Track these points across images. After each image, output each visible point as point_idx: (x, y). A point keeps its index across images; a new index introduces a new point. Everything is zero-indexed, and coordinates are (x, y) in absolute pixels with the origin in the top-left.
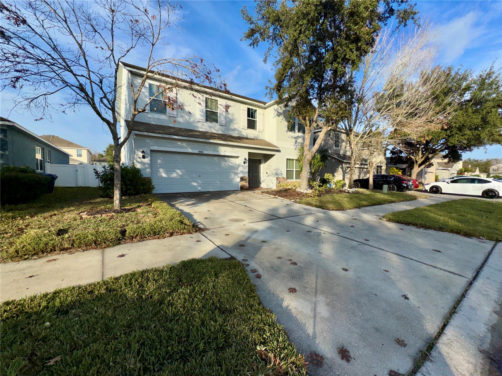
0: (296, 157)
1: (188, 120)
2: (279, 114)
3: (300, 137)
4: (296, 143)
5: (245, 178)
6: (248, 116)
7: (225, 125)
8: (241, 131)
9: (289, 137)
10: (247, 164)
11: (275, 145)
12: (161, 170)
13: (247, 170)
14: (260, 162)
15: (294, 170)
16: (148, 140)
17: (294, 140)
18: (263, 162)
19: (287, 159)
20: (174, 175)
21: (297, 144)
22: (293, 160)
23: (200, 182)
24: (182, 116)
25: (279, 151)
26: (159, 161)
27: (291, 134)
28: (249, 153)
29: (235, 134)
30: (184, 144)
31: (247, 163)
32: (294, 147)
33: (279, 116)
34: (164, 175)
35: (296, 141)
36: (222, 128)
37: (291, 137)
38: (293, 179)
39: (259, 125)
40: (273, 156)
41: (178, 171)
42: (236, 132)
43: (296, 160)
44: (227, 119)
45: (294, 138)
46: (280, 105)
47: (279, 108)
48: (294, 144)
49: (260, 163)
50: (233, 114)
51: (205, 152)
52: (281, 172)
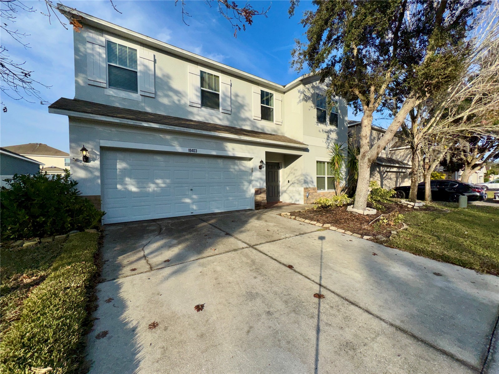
0: (328, 159)
1: (177, 102)
2: (306, 99)
3: (332, 131)
4: (328, 139)
5: (262, 190)
6: (262, 102)
7: (230, 112)
8: (254, 122)
9: (320, 131)
11: (301, 141)
12: (127, 180)
13: (264, 178)
14: (278, 166)
15: (326, 176)
17: (325, 135)
18: (283, 166)
19: (317, 162)
21: (329, 141)
22: (324, 162)
24: (168, 96)
25: (306, 150)
27: (322, 126)
28: (267, 153)
31: (265, 168)
32: (325, 145)
33: (306, 101)
35: (328, 136)
36: (226, 117)
37: (321, 131)
38: (324, 189)
39: (276, 115)
40: (298, 157)
41: (159, 181)
43: (328, 163)
44: (234, 103)
45: (326, 132)
46: (307, 86)
47: (306, 90)
48: (325, 140)
49: (279, 168)
50: (243, 98)
51: (200, 151)
52: (311, 179)
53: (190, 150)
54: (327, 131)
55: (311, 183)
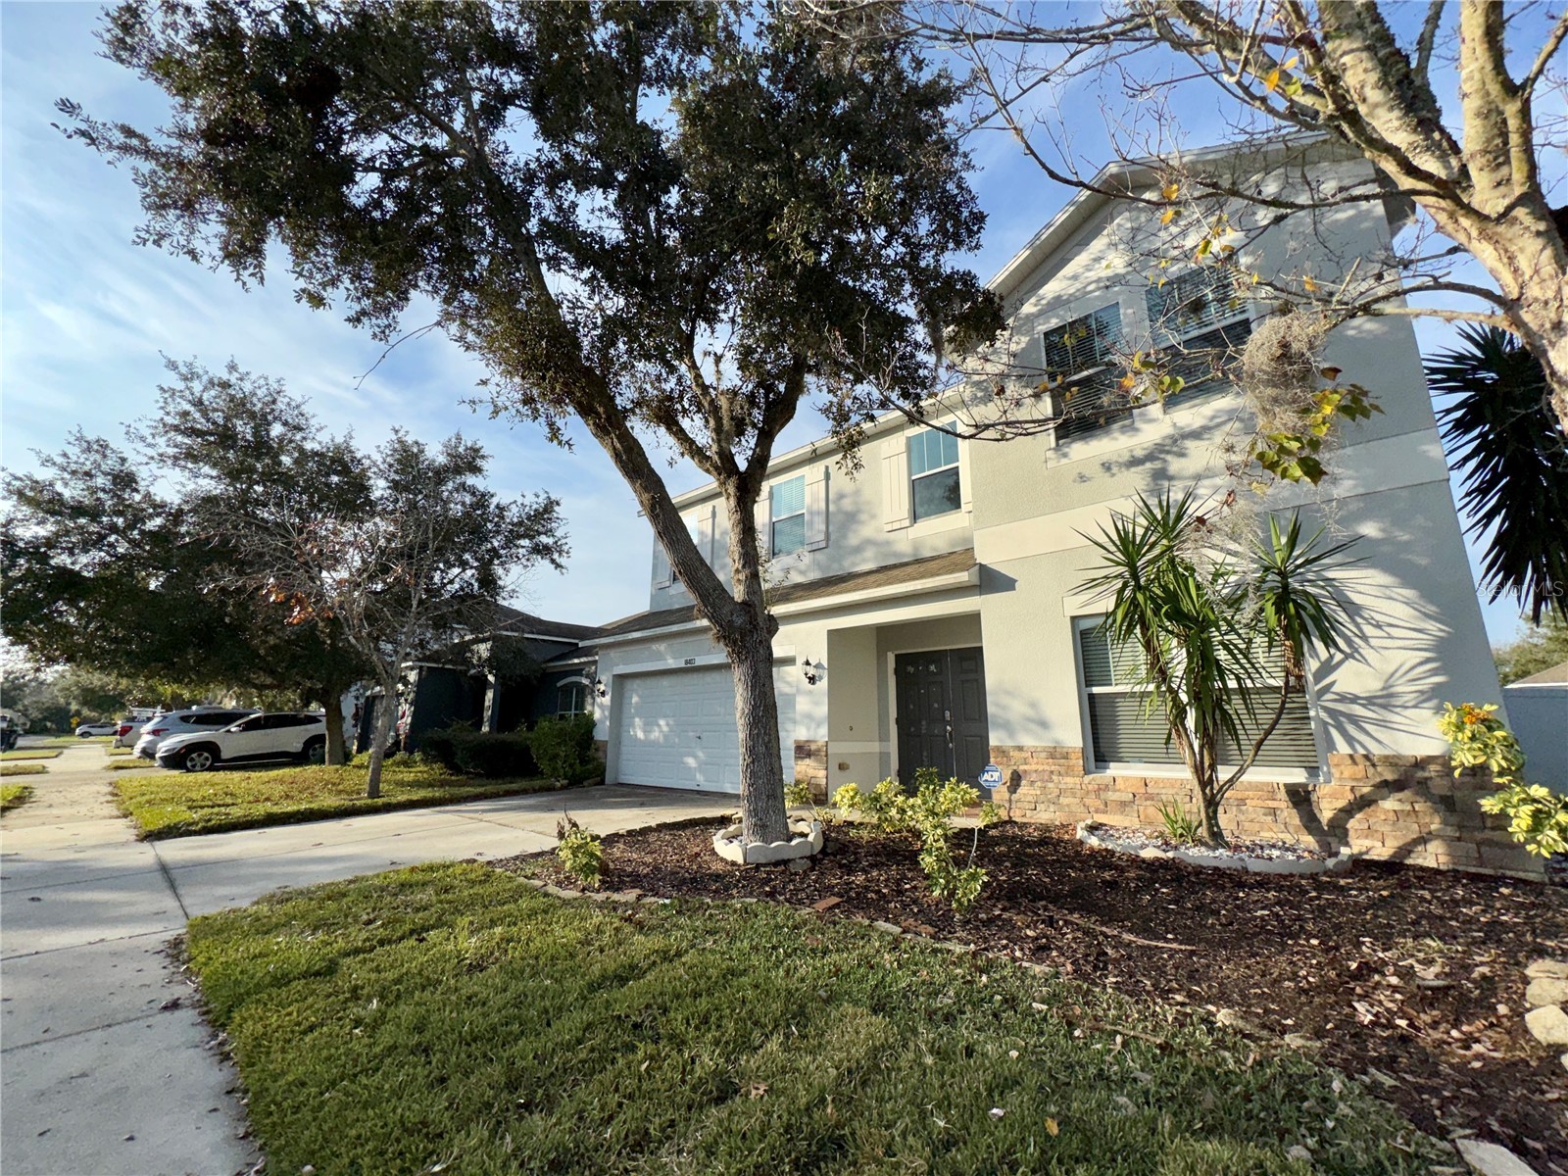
5: (813, 747)
6: (912, 469)
7: (823, 545)
8: (888, 543)
10: (823, 684)
12: (637, 720)
13: (823, 710)
16: (613, 654)
17: (1134, 479)
19: (1077, 624)
20: (655, 735)
23: (700, 754)
26: (635, 699)
27: (1097, 449)
29: (865, 561)
30: (662, 647)
31: (825, 681)
34: (640, 735)
36: (819, 556)
39: (970, 479)
41: (662, 722)
42: (869, 553)
44: (834, 520)
45: (1135, 462)
51: (700, 661)
52: (1030, 712)
53: (687, 662)
54: (1139, 453)
55: (1033, 727)
